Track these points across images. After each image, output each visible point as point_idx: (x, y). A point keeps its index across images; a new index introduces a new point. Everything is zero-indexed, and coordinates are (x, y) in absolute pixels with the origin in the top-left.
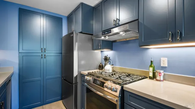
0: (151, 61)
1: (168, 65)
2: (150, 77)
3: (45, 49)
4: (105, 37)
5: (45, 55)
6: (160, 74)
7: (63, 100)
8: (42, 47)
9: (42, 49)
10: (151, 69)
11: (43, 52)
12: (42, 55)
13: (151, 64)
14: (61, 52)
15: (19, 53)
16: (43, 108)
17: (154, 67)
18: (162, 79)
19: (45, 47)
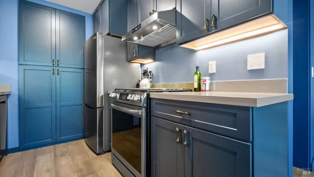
0: (197, 67)
1: (216, 71)
2: (195, 89)
3: (58, 61)
4: (139, 38)
5: (58, 70)
6: (205, 82)
7: (86, 139)
8: (54, 58)
9: (53, 61)
10: (196, 77)
11: (55, 66)
12: (53, 70)
13: (197, 70)
14: (82, 67)
15: (19, 64)
16: (55, 147)
17: (200, 74)
18: (207, 88)
19: (58, 58)
